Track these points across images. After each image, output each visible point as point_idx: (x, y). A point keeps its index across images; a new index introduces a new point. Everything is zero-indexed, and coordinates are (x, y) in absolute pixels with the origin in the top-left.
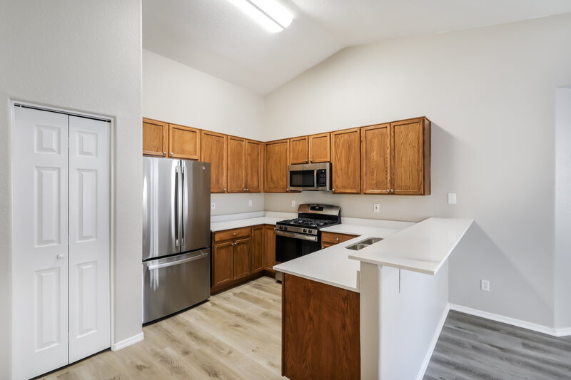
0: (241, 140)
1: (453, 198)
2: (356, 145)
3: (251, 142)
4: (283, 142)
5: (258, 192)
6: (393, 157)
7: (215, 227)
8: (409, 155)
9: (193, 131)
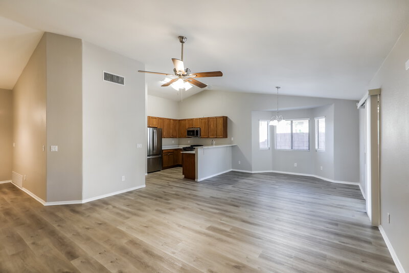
0: (170, 119)
1: (232, 139)
2: (207, 123)
3: (174, 120)
4: (185, 120)
5: (176, 138)
6: (216, 127)
7: (163, 148)
8: (220, 127)
9: (155, 118)
